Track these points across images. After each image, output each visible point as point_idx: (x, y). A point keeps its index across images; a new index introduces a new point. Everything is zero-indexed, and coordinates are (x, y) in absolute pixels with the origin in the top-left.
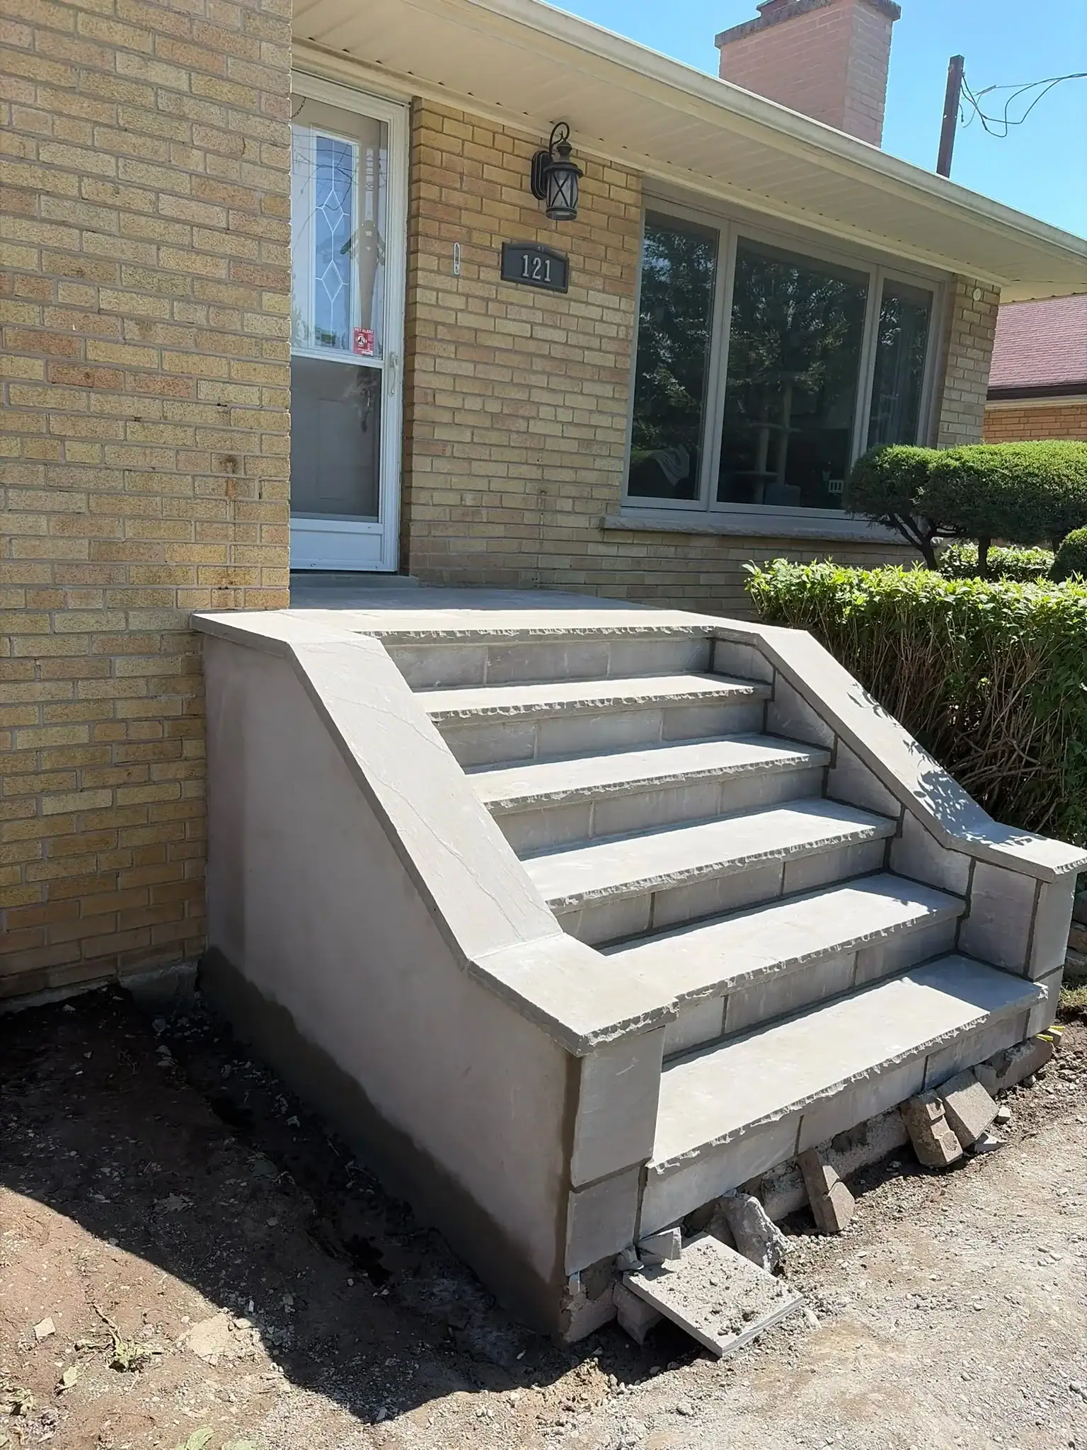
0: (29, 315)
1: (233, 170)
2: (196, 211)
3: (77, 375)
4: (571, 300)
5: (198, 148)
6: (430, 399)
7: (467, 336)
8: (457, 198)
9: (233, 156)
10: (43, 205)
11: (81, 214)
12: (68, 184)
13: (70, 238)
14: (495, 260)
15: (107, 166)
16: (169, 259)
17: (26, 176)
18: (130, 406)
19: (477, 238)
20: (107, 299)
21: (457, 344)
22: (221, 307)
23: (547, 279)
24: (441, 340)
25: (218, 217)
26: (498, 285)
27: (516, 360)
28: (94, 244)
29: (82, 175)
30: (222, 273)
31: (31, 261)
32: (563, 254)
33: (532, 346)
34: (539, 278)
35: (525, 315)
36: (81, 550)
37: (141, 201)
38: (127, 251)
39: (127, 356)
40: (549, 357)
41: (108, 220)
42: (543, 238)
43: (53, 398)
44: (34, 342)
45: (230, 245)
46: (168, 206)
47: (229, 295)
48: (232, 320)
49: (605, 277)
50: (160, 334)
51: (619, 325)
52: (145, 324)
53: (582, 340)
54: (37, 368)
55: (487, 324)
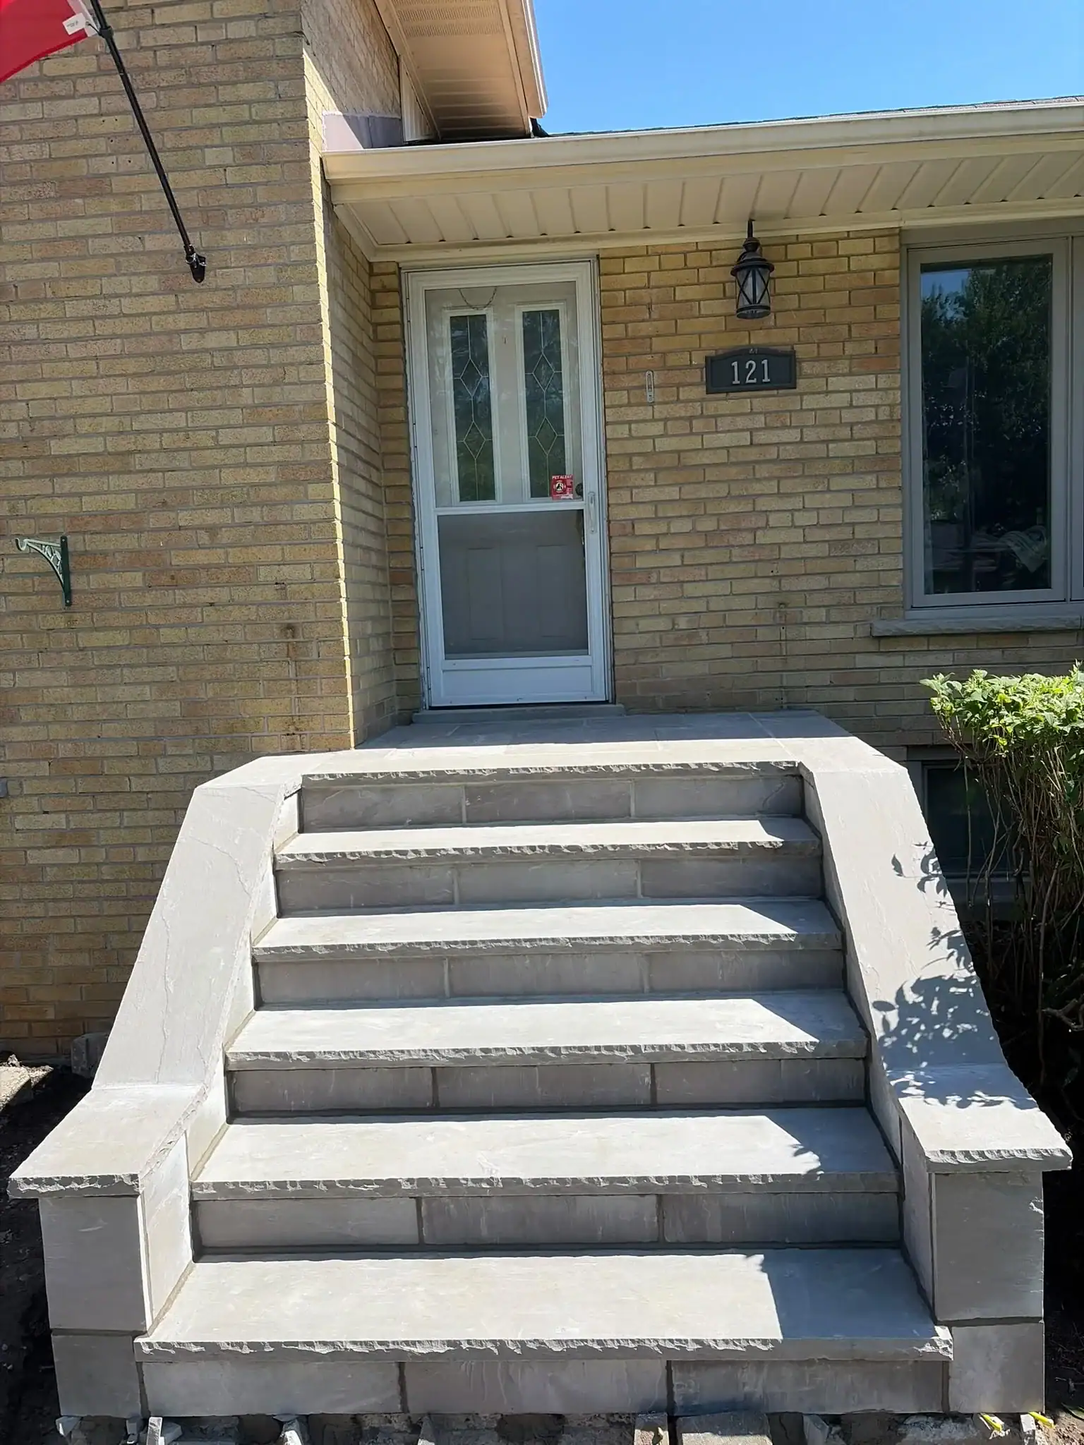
0: (130, 542)
1: (277, 395)
2: (249, 435)
3: (165, 579)
4: (802, 395)
5: (248, 386)
6: (629, 529)
7: (670, 461)
8: (646, 328)
9: (276, 383)
10: (137, 462)
11: (163, 461)
12: (153, 442)
13: (156, 480)
14: (697, 376)
15: (179, 420)
16: (228, 477)
17: (124, 444)
18: (206, 595)
19: (672, 360)
20: (184, 518)
21: (657, 471)
22: (272, 504)
23: (766, 380)
24: (639, 471)
25: (266, 434)
26: (702, 400)
27: (733, 472)
28: (173, 480)
29: (161, 432)
30: (272, 478)
31: (130, 503)
32: (788, 348)
33: (753, 454)
34: (755, 381)
35: (741, 422)
36: (176, 709)
37: (204, 438)
38: (197, 478)
39: (201, 557)
40: (777, 461)
41: (182, 460)
42: (759, 339)
43: (149, 599)
44: (136, 559)
45: (277, 454)
46: (226, 437)
47: (279, 493)
48: (284, 514)
49: (851, 358)
50: (225, 536)
51: (877, 406)
52: (212, 530)
53: (824, 434)
54: (137, 579)
55: (695, 442)
